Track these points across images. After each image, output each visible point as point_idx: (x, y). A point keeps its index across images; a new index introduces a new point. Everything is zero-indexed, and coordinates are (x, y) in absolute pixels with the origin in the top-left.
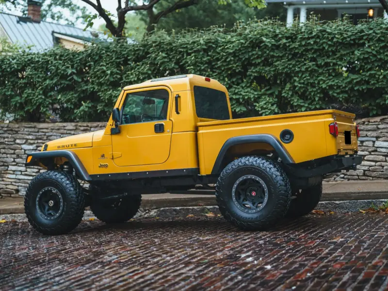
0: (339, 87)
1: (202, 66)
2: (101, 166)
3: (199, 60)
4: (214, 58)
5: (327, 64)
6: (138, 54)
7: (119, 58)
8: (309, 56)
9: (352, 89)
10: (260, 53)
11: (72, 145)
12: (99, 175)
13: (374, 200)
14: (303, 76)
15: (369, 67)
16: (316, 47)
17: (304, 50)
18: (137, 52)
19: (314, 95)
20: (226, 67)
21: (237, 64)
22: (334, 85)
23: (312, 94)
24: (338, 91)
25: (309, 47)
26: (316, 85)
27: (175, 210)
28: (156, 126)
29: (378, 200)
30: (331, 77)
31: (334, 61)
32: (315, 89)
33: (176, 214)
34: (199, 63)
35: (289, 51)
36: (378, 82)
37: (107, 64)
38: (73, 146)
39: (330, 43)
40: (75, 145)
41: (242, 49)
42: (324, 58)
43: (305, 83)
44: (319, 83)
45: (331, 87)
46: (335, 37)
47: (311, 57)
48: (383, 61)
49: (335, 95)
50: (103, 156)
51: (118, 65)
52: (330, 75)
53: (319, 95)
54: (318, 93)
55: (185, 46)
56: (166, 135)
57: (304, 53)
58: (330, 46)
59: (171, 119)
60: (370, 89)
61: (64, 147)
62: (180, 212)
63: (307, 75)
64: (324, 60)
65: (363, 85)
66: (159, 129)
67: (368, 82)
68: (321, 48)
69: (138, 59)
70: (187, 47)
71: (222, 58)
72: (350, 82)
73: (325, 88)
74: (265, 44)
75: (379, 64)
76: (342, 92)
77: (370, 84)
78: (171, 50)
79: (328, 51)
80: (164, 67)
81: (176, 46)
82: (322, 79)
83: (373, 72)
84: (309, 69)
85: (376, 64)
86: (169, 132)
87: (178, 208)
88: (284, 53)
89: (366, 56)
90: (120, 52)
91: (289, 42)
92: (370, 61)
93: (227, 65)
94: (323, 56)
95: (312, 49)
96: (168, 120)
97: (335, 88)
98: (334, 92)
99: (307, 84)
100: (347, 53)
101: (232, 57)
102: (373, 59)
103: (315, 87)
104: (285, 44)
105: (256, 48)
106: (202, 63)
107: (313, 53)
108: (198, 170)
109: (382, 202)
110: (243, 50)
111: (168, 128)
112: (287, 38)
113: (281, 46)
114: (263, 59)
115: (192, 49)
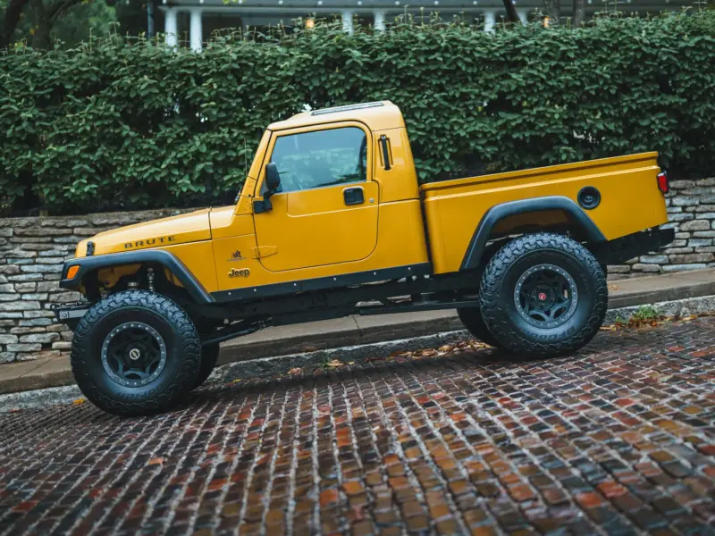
0: (485, 134)
1: (231, 101)
2: (235, 274)
3: (225, 90)
4: (254, 86)
5: (464, 97)
6: (88, 80)
7: (42, 88)
8: (434, 83)
9: (507, 138)
10: (342, 77)
11: (162, 240)
12: (230, 291)
13: (618, 310)
14: (424, 117)
15: (535, 100)
16: (445, 67)
17: (424, 73)
18: (85, 77)
19: (442, 149)
20: (278, 104)
21: (298, 97)
22: (479, 132)
23: (440, 147)
24: (484, 142)
25: (432, 68)
26: (448, 133)
27: (261, 364)
28: (346, 194)
29: (624, 308)
30: (472, 118)
31: (477, 91)
32: (444, 140)
33: (263, 371)
34: (225, 96)
35: (396, 73)
36: (550, 125)
37: (19, 100)
38: (166, 241)
39: (468, 60)
40: (170, 238)
41: (306, 70)
42: (457, 86)
43: (428, 129)
44: (452, 129)
45: (473, 135)
46: (474, 50)
47: (437, 84)
48: (556, 91)
49: (480, 148)
50: (237, 255)
51: (41, 103)
52: (469, 115)
53: (450, 150)
54: (450, 146)
55: (192, 64)
56: (369, 207)
57: (424, 77)
58: (468, 65)
59: (376, 179)
60: (536, 136)
61: (142, 243)
62: (272, 367)
63: (432, 115)
64: (458, 89)
65: (525, 130)
66: (354, 198)
67: (531, 126)
68: (453, 68)
69: (87, 90)
70: (195, 66)
71: (270, 87)
72: (504, 126)
73: (465, 137)
74: (354, 62)
75: (551, 96)
76: (490, 143)
77: (537, 128)
78: (163, 72)
79: (465, 74)
80: (150, 105)
81: (172, 65)
82: (456, 122)
83: (541, 109)
84: (435, 105)
85: (546, 96)
86: (372, 202)
87: (267, 359)
88: (385, 77)
89: (530, 82)
90: (42, 77)
91: (395, 58)
92: (536, 91)
93: (280, 99)
94: (456, 83)
95: (439, 69)
96: (368, 180)
97: (480, 136)
98: (477, 144)
99: (430, 132)
100: (496, 78)
101: (290, 84)
102: (541, 87)
103: (444, 135)
104: (389, 62)
105: (334, 70)
106: (229, 96)
107: (440, 78)
108: (429, 266)
109: (631, 310)
110: (308, 72)
111: (369, 196)
112: (390, 51)
113: (382, 66)
114: (348, 88)
115: (207, 70)
